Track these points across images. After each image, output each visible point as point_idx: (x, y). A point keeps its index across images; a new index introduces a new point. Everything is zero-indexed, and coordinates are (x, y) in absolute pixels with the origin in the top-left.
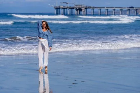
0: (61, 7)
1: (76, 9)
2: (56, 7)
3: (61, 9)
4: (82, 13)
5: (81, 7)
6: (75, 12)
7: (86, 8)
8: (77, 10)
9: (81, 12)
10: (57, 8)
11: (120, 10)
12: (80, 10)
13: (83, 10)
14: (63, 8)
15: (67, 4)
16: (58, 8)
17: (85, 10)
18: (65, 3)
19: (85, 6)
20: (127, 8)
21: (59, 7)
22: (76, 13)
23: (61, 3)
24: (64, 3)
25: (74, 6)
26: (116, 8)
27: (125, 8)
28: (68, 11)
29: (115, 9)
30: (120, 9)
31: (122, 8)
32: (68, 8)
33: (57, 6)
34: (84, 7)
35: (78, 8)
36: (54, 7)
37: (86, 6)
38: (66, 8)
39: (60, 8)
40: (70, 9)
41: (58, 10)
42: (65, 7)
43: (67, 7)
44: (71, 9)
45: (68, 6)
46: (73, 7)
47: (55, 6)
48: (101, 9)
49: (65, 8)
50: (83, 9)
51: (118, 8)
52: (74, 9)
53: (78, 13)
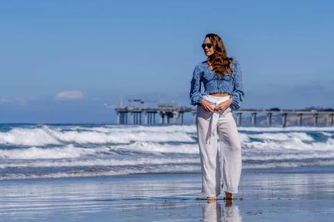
0: (130, 108)
1: (161, 113)
2: (120, 109)
4: (173, 120)
5: (171, 108)
6: (158, 118)
7: (182, 112)
8: (163, 116)
9: (171, 119)
10: (121, 112)
11: (252, 114)
12: (170, 115)
13: (174, 116)
14: (135, 112)
15: (142, 103)
16: (123, 112)
17: (179, 116)
18: (138, 101)
19: (179, 106)
20: (267, 110)
21: (126, 109)
22: (161, 121)
23: (129, 101)
24: (135, 101)
25: (157, 107)
26: (244, 110)
27: (261, 111)
28: (145, 118)
29: (241, 114)
30: (252, 112)
31: (255, 110)
32: (145, 112)
33: (122, 107)
34: (177, 109)
35: (164, 112)
36: (116, 110)
37: (182, 108)
38: (140, 112)
39: (127, 112)
40: (148, 112)
41: (123, 116)
42: (138, 109)
43: (143, 110)
44: (151, 112)
45: (145, 106)
46: (155, 110)
47: (117, 108)
49: (137, 112)
50: (175, 112)
51: (247, 110)
52: (156, 114)
53: (166, 121)
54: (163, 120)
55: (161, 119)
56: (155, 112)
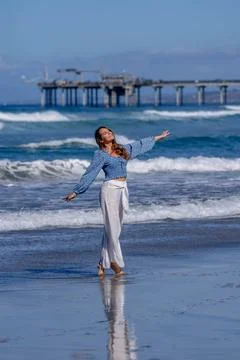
0: (61, 82)
1: (107, 88)
2: (46, 84)
3: (59, 91)
4: (125, 99)
5: (121, 81)
6: (103, 97)
7: (137, 86)
8: (109, 92)
9: (121, 97)
10: (47, 88)
12: (120, 91)
13: (127, 93)
14: (67, 88)
15: (78, 73)
16: (50, 89)
17: (134, 92)
18: (73, 70)
19: (134, 77)
21: (54, 83)
22: (106, 101)
23: (59, 71)
24: (68, 70)
25: (100, 80)
26: (230, 81)
28: (83, 97)
29: (226, 87)
32: (82, 87)
33: (49, 80)
34: (130, 82)
35: (111, 87)
36: (39, 84)
37: (138, 80)
38: (76, 88)
39: (56, 88)
40: (88, 88)
41: (51, 95)
42: (71, 83)
43: (80, 84)
44: (92, 88)
45: (82, 79)
46: (97, 83)
47: (41, 82)
48: (182, 87)
49: (71, 88)
50: (127, 87)
51: (236, 81)
52: (99, 91)
53: (114, 101)
54: (110, 99)
55: (106, 96)
56: (98, 87)
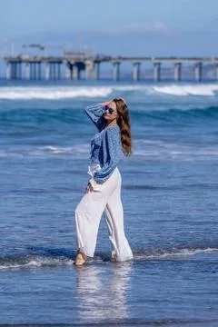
0: (25, 57)
1: (69, 63)
2: (11, 58)
4: (85, 74)
5: (82, 57)
7: (97, 62)
8: (71, 67)
9: (82, 73)
10: (12, 62)
11: (196, 65)
12: (81, 66)
13: (87, 68)
14: (31, 62)
15: (42, 49)
16: (15, 62)
17: (94, 67)
18: (38, 46)
19: (94, 54)
20: (216, 59)
21: (19, 58)
22: (68, 75)
23: (24, 46)
24: (33, 46)
25: (61, 55)
26: (185, 59)
27: (209, 59)
28: (46, 70)
29: (180, 64)
30: (193, 62)
31: (201, 59)
32: (46, 61)
33: (14, 55)
34: (90, 58)
35: (72, 62)
36: (5, 59)
37: (98, 57)
38: (39, 62)
39: (20, 62)
40: (51, 62)
41: (16, 68)
42: (35, 57)
43: (43, 59)
44: (54, 62)
45: (46, 54)
46: (59, 58)
47: (7, 56)
48: (139, 64)
49: (35, 62)
50: (87, 62)
51: (189, 59)
52: (61, 65)
53: (75, 75)
54: (72, 73)
55: (68, 71)
56: (60, 62)
